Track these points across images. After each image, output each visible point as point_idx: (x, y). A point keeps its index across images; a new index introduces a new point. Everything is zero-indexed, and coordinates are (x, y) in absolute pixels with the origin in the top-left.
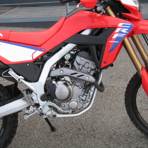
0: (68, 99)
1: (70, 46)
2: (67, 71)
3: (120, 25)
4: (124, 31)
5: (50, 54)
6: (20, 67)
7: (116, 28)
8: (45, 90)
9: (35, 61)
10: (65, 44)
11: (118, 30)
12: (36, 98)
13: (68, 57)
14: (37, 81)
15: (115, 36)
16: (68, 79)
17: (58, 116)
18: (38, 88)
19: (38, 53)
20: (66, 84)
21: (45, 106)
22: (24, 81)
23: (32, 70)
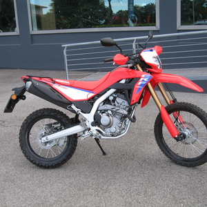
0: (109, 125)
1: (112, 91)
2: (108, 107)
3: (143, 76)
4: (145, 80)
5: (99, 95)
6: (79, 103)
7: (140, 78)
8: (95, 119)
9: (89, 100)
10: (109, 89)
11: (141, 79)
12: (89, 125)
13: (111, 98)
14: (90, 112)
15: (140, 83)
16: (110, 112)
17: (103, 137)
18: (90, 117)
19: (91, 95)
20: (108, 115)
21: (94, 129)
22: (81, 113)
23: (86, 105)
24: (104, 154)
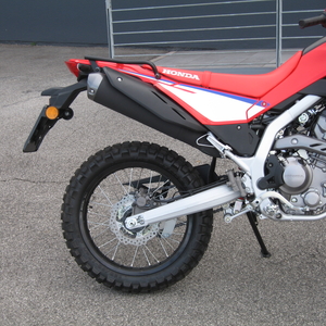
0: (303, 188)
1: (310, 100)
2: (303, 140)
5: (275, 112)
6: (227, 131)
8: (266, 171)
9: (250, 122)
10: (301, 96)
12: (250, 184)
13: (304, 119)
14: (254, 154)
16: (303, 154)
17: (285, 217)
18: (254, 167)
19: (257, 109)
20: (301, 161)
21: (264, 197)
22: (231, 155)
23: (245, 136)
24: (265, 253)
